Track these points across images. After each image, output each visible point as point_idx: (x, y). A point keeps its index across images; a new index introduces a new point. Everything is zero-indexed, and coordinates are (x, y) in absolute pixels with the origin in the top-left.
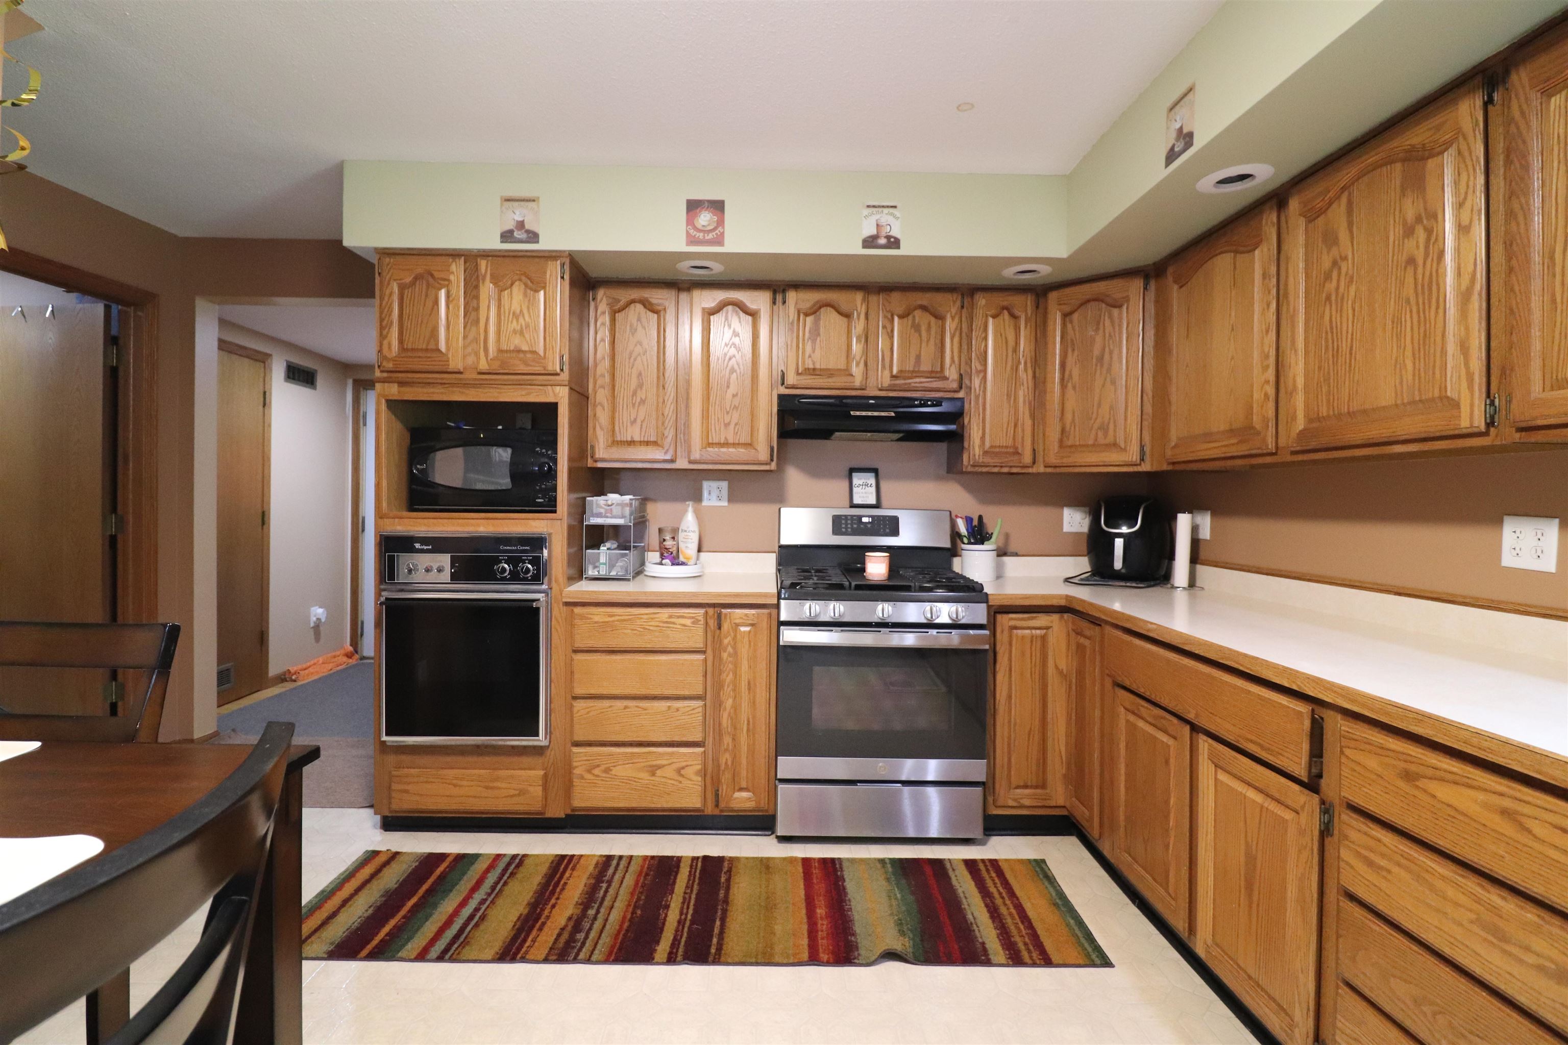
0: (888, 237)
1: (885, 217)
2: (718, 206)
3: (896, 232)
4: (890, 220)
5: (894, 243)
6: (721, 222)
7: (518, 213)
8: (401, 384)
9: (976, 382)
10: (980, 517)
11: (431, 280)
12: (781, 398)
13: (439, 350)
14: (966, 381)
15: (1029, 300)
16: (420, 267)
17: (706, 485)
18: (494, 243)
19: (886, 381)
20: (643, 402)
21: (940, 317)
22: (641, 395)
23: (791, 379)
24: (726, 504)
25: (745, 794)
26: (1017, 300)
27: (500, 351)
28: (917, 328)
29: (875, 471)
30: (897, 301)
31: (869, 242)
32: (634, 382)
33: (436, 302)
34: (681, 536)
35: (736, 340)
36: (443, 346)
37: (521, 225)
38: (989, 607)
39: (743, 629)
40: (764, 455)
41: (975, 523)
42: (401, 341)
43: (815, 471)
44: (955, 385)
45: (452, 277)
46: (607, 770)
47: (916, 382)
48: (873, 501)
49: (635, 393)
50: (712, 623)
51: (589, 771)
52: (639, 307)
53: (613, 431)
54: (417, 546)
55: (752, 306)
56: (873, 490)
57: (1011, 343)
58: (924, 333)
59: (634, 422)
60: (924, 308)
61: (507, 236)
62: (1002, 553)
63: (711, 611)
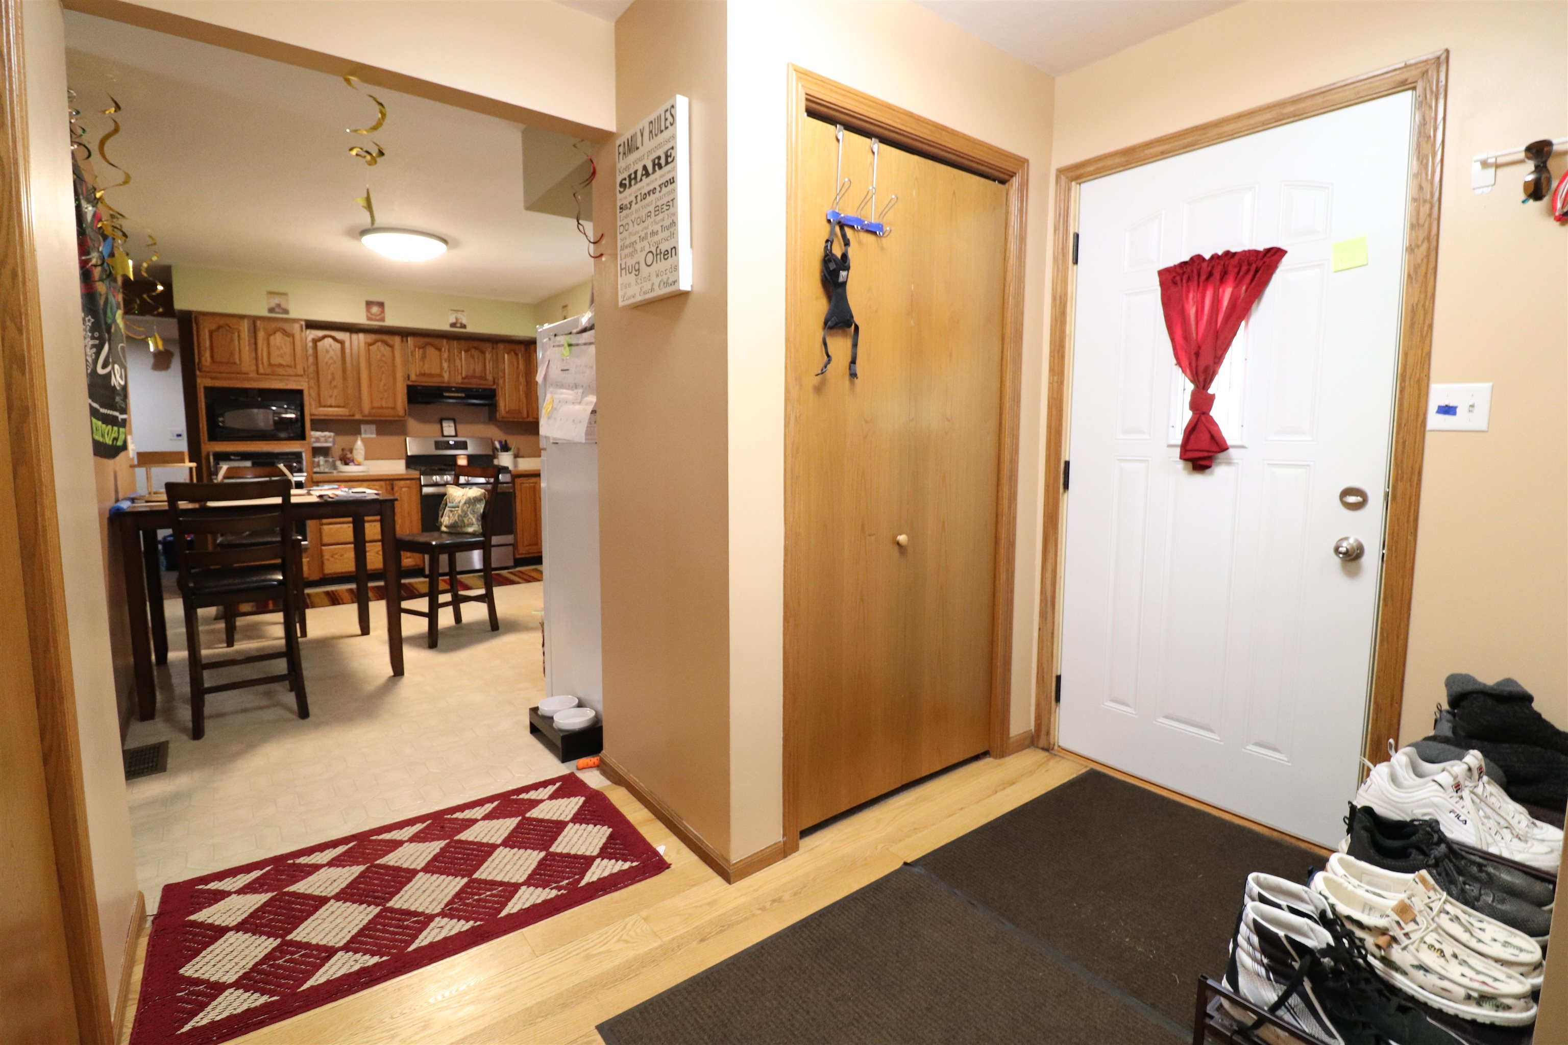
0: (461, 324)
1: (459, 315)
2: (381, 305)
3: (464, 321)
4: (462, 316)
5: (464, 326)
6: (383, 311)
7: (276, 300)
8: (212, 378)
9: (501, 381)
10: (506, 441)
11: (228, 328)
12: (409, 387)
13: (235, 363)
14: (496, 380)
15: (523, 348)
16: (222, 322)
17: (363, 427)
18: (265, 313)
19: (459, 380)
20: (335, 387)
21: (483, 353)
22: (334, 383)
23: (413, 377)
24: (374, 436)
25: (409, 560)
26: (517, 347)
27: (270, 365)
28: (473, 357)
29: (454, 420)
30: (463, 343)
31: (453, 325)
32: (330, 377)
33: (232, 340)
34: (355, 452)
35: (384, 358)
36: (237, 361)
37: (279, 306)
38: (512, 476)
39: (404, 489)
40: (401, 413)
41: (504, 443)
42: (212, 357)
43: (423, 420)
44: (492, 383)
45: (241, 328)
46: (341, 556)
47: (474, 381)
48: (453, 433)
49: (331, 382)
50: (389, 488)
51: (332, 557)
52: (330, 340)
53: (320, 400)
54: (232, 457)
55: (391, 342)
56: (453, 429)
57: (516, 366)
58: (476, 360)
59: (331, 397)
60: (476, 348)
61: (271, 310)
62: (516, 456)
63: (388, 482)
